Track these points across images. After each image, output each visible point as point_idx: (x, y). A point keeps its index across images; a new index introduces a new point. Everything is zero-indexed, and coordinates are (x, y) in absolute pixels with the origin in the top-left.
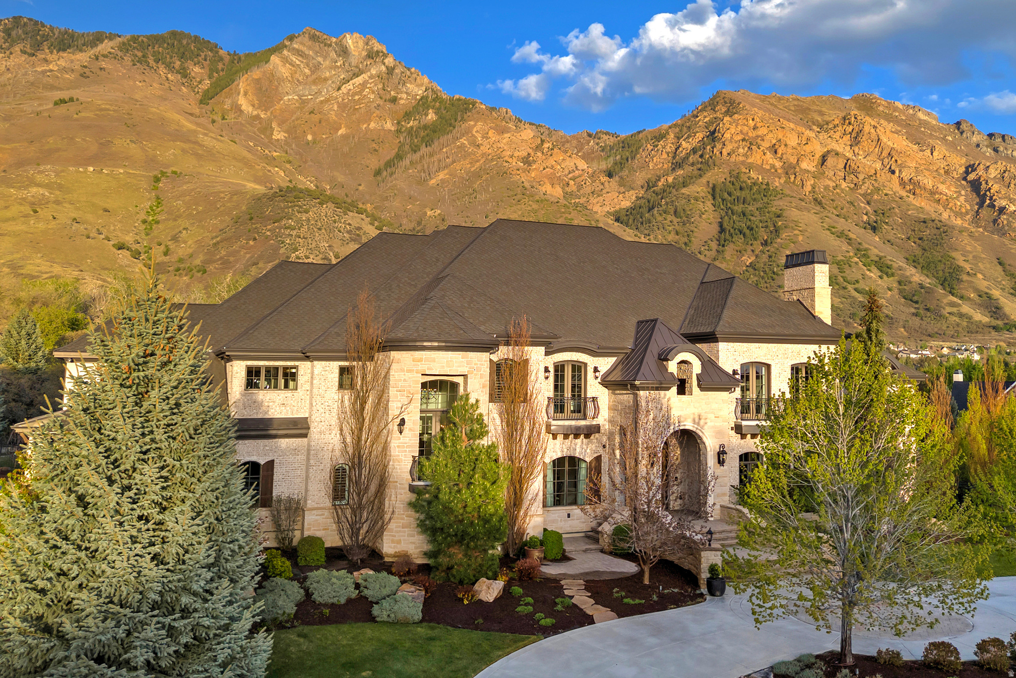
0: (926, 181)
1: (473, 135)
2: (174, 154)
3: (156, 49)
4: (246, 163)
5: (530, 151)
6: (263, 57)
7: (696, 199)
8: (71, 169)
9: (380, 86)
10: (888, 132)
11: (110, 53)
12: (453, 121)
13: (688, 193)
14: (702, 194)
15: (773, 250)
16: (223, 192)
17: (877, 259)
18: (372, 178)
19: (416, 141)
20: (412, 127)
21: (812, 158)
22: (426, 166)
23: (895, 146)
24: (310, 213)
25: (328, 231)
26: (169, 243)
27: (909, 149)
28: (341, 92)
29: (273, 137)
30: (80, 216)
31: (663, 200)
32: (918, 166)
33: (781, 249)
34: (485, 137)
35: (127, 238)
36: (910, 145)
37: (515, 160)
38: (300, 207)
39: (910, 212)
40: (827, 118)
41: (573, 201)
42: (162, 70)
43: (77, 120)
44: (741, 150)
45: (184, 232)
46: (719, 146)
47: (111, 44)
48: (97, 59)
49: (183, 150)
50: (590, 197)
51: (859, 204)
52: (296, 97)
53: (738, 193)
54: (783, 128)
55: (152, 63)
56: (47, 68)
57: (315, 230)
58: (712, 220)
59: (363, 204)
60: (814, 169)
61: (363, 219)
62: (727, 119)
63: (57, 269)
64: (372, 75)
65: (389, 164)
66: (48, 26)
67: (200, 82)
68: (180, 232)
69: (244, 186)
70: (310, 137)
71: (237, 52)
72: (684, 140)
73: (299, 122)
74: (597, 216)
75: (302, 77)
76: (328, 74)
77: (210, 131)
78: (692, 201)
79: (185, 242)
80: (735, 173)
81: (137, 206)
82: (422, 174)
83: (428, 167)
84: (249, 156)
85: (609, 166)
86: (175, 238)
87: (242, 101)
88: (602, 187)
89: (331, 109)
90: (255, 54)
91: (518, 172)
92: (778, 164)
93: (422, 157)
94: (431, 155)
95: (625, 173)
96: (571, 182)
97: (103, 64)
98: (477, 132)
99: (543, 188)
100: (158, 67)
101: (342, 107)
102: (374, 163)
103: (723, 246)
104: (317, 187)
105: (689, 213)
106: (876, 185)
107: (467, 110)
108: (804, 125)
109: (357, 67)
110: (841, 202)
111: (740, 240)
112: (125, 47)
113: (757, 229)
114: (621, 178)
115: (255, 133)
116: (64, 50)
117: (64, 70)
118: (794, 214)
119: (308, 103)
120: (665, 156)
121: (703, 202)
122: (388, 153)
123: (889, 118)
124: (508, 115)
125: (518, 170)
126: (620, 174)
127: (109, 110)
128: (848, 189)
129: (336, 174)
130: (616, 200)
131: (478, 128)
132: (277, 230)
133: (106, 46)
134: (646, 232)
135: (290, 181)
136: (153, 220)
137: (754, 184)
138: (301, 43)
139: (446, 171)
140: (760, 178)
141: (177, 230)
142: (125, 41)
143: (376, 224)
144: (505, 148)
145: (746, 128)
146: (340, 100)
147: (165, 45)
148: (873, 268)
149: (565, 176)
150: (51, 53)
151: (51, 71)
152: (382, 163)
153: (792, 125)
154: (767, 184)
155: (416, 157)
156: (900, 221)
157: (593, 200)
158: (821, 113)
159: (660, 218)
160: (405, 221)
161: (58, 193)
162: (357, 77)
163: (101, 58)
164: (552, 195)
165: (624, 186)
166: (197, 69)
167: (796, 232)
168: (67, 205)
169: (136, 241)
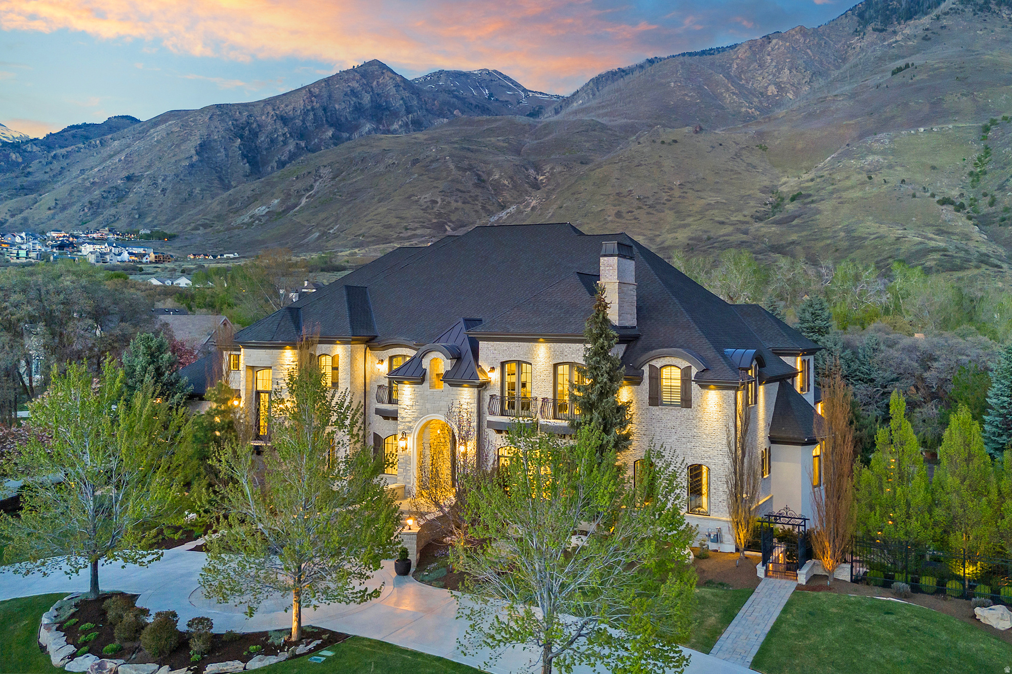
168: (899, 168)
169: (962, 195)
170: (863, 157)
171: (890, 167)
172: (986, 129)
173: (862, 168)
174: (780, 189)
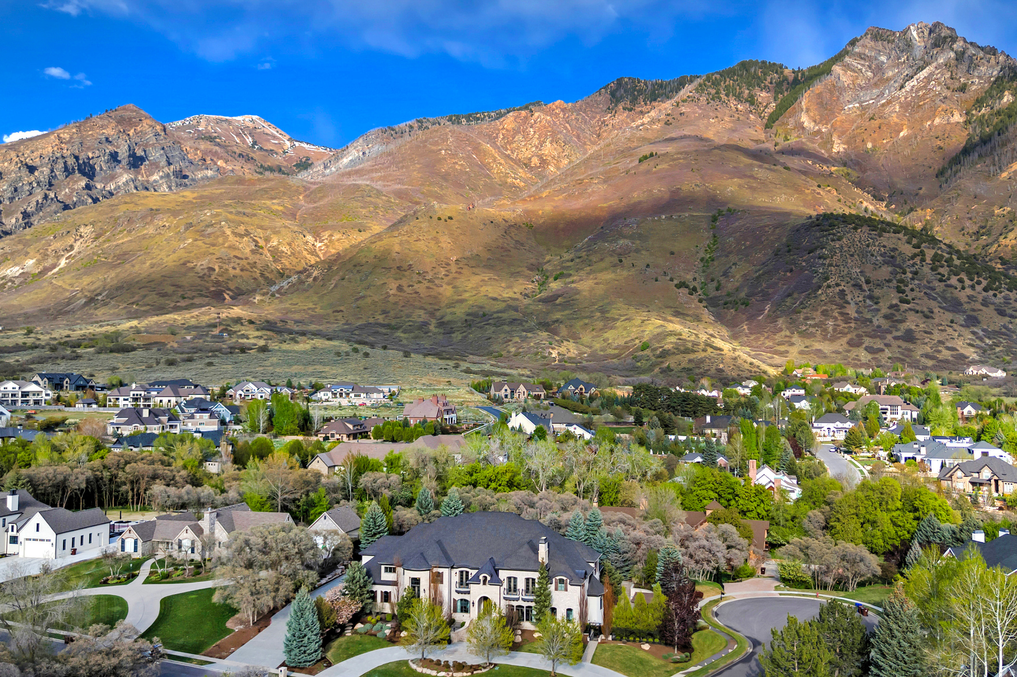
168: (643, 252)
169: (695, 279)
170: (616, 241)
171: (637, 251)
172: (714, 219)
173: (614, 251)
174: (545, 267)
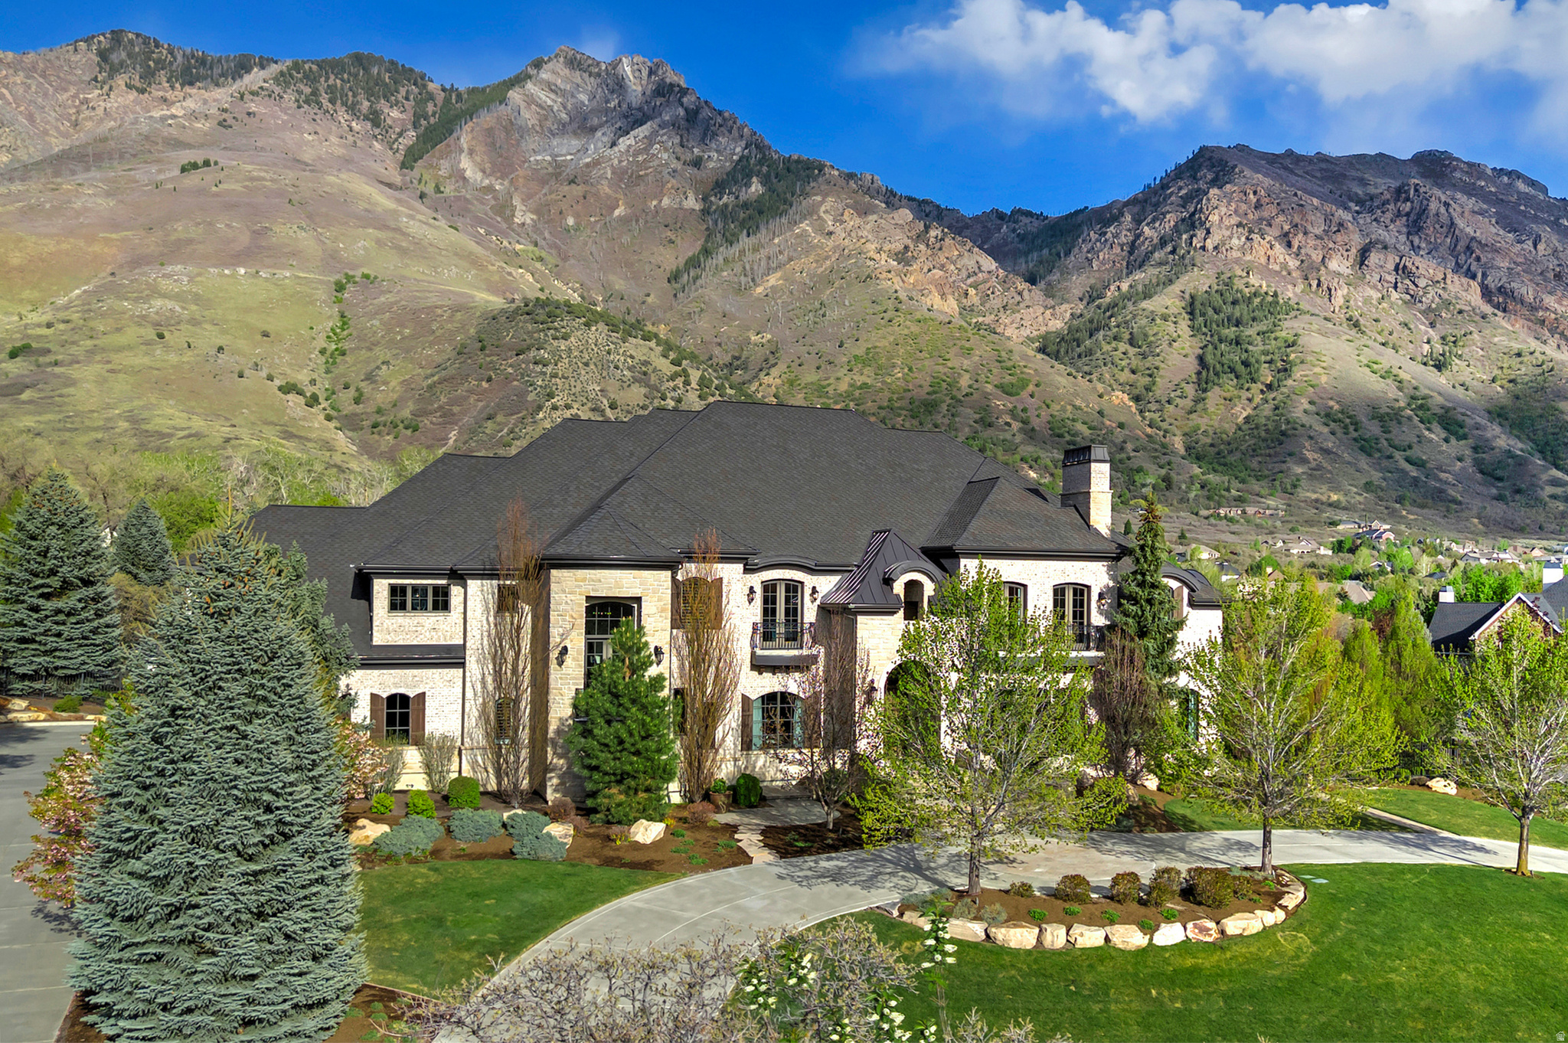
0: (1524, 290)
1: (820, 217)
2: (365, 248)
3: (331, 82)
4: (474, 261)
5: (909, 242)
6: (497, 94)
7: (1165, 318)
8: (212, 270)
9: (677, 140)
10: (1466, 214)
11: (261, 88)
12: (789, 196)
13: (1152, 308)
14: (1173, 310)
15: (1280, 397)
16: (441, 307)
17: (1441, 411)
18: (666, 285)
19: (732, 226)
20: (726, 205)
21: (1345, 254)
22: (748, 267)
23: (1478, 234)
24: (572, 339)
25: (600, 367)
26: (363, 384)
27: (1499, 239)
28: (616, 149)
29: (516, 220)
30: (228, 343)
31: (1113, 319)
32: (1512, 266)
33: (1294, 397)
34: (839, 220)
35: (300, 377)
36: (1501, 232)
37: (884, 256)
38: (556, 329)
39: (1496, 340)
40: (1372, 190)
41: (975, 320)
42: (342, 115)
43: (216, 195)
44: (1235, 242)
45: (384, 367)
46: (1200, 234)
47: (263, 74)
48: (242, 98)
49: (378, 242)
50: (1001, 314)
51: (1416, 326)
52: (548, 158)
53: (1228, 309)
54: (1302, 205)
55: (326, 103)
56: (168, 113)
57: (580, 365)
58: (1188, 350)
59: (653, 325)
60: (1349, 271)
61: (651, 349)
62: (1214, 192)
63: (198, 424)
64: (664, 122)
65: (693, 263)
66: (166, 46)
67: (400, 135)
68: (378, 368)
69: (472, 297)
70: (571, 221)
71: (455, 87)
72: (1148, 224)
73: (553, 196)
74: (1010, 344)
75: (556, 126)
76: (596, 121)
77: (418, 212)
78: (1158, 321)
79: (386, 383)
80: (1224, 277)
81: (312, 328)
82: (742, 278)
83: (752, 269)
84: (478, 250)
85: (1031, 265)
86: (370, 377)
87: (465, 163)
88: (1018, 298)
89: (603, 177)
90: (484, 90)
91: (890, 276)
92: (1293, 263)
93: (742, 252)
94: (756, 250)
95: (1055, 277)
96: (972, 292)
97: (253, 108)
98: (826, 212)
99: (928, 300)
100: (335, 111)
101: (619, 174)
102: (670, 259)
103: (1205, 391)
104: (583, 298)
105: (1152, 339)
106: (1445, 296)
107: (809, 178)
108: (1334, 202)
109: (640, 109)
110: (1390, 323)
111: (1231, 383)
112: (283, 79)
113: (1256, 365)
114: (1049, 284)
115: (486, 214)
116: (191, 84)
117: (193, 115)
118: (1313, 340)
119: (566, 167)
120: (1117, 250)
121: (1175, 323)
122: (690, 247)
123: (1471, 191)
124: (875, 185)
125: (889, 272)
126: (1048, 278)
127: (264, 179)
128: (1400, 302)
129: (612, 278)
130: (1041, 319)
131: (827, 206)
132: (523, 366)
133: (255, 78)
134: (1086, 368)
135: (542, 290)
136: (336, 350)
137: (1255, 295)
138: (553, 72)
139: (779, 274)
140: (1264, 285)
141: (373, 366)
142: (284, 69)
143: (672, 355)
144: (870, 237)
145: (1244, 207)
146: (616, 162)
147: (346, 76)
148: (1436, 427)
149: (963, 281)
150: (173, 87)
151: (174, 117)
152: (682, 261)
153: (1316, 201)
154: (1275, 295)
155: (735, 250)
156: (1481, 353)
157: (1005, 319)
158: (1363, 182)
159: (1106, 348)
160: (717, 351)
161: (194, 308)
162: (641, 125)
163: (248, 96)
164: (941, 312)
165: (1053, 297)
166: (395, 113)
167: (1317, 370)
